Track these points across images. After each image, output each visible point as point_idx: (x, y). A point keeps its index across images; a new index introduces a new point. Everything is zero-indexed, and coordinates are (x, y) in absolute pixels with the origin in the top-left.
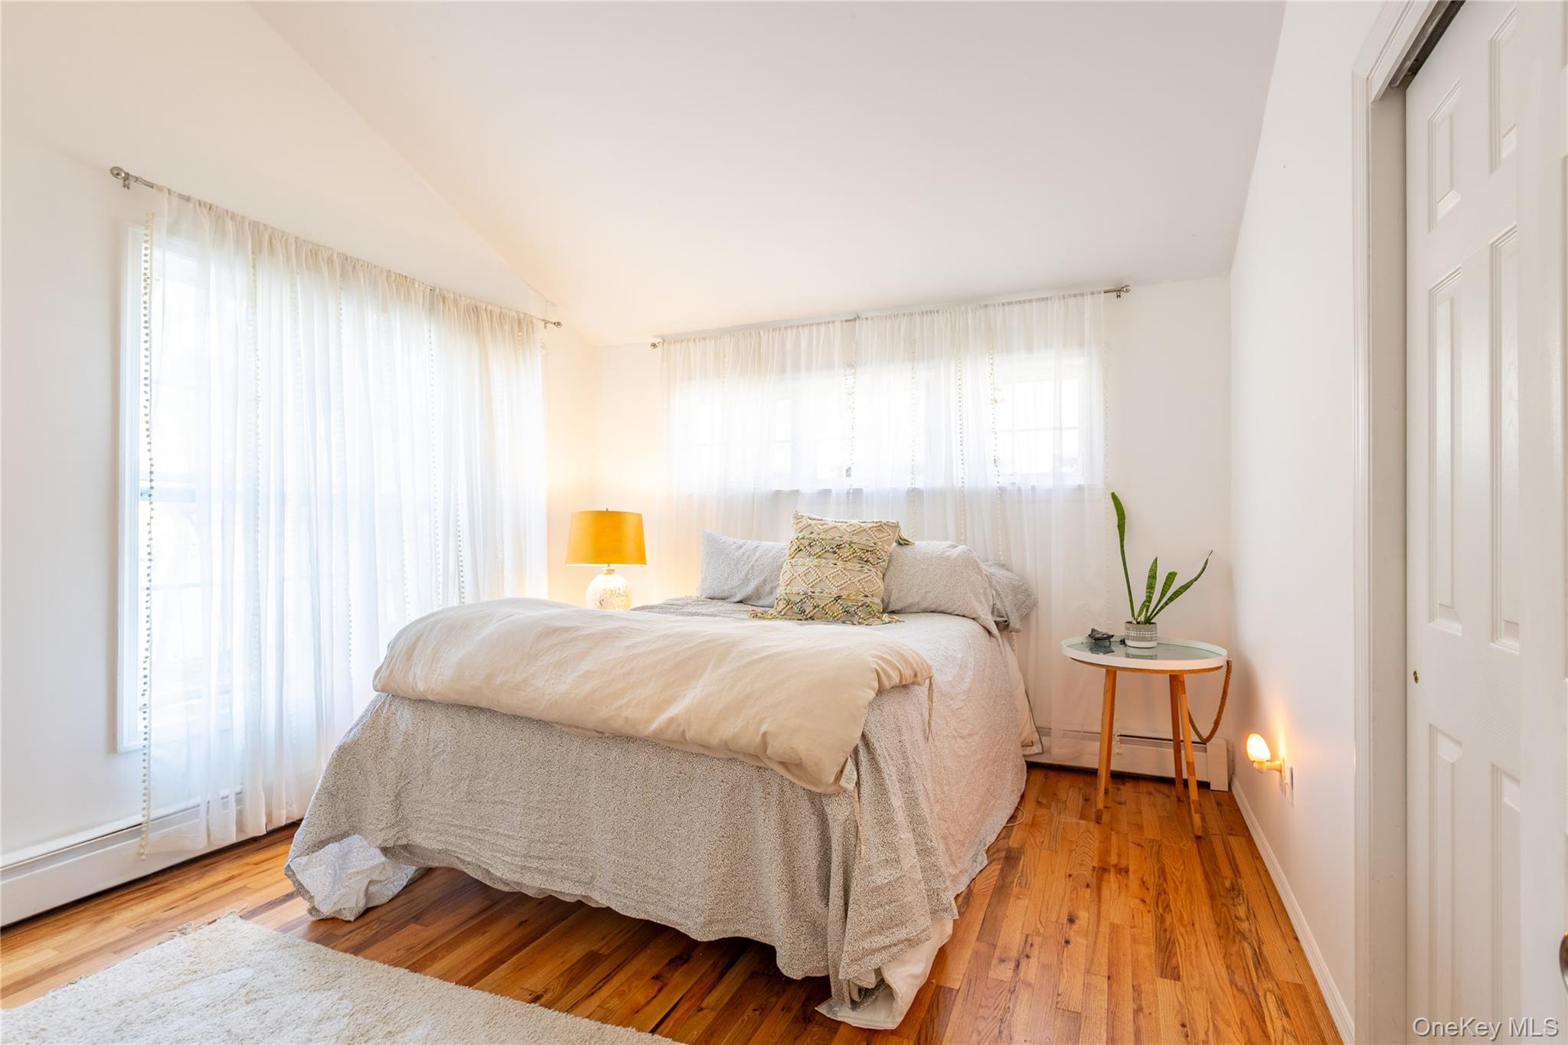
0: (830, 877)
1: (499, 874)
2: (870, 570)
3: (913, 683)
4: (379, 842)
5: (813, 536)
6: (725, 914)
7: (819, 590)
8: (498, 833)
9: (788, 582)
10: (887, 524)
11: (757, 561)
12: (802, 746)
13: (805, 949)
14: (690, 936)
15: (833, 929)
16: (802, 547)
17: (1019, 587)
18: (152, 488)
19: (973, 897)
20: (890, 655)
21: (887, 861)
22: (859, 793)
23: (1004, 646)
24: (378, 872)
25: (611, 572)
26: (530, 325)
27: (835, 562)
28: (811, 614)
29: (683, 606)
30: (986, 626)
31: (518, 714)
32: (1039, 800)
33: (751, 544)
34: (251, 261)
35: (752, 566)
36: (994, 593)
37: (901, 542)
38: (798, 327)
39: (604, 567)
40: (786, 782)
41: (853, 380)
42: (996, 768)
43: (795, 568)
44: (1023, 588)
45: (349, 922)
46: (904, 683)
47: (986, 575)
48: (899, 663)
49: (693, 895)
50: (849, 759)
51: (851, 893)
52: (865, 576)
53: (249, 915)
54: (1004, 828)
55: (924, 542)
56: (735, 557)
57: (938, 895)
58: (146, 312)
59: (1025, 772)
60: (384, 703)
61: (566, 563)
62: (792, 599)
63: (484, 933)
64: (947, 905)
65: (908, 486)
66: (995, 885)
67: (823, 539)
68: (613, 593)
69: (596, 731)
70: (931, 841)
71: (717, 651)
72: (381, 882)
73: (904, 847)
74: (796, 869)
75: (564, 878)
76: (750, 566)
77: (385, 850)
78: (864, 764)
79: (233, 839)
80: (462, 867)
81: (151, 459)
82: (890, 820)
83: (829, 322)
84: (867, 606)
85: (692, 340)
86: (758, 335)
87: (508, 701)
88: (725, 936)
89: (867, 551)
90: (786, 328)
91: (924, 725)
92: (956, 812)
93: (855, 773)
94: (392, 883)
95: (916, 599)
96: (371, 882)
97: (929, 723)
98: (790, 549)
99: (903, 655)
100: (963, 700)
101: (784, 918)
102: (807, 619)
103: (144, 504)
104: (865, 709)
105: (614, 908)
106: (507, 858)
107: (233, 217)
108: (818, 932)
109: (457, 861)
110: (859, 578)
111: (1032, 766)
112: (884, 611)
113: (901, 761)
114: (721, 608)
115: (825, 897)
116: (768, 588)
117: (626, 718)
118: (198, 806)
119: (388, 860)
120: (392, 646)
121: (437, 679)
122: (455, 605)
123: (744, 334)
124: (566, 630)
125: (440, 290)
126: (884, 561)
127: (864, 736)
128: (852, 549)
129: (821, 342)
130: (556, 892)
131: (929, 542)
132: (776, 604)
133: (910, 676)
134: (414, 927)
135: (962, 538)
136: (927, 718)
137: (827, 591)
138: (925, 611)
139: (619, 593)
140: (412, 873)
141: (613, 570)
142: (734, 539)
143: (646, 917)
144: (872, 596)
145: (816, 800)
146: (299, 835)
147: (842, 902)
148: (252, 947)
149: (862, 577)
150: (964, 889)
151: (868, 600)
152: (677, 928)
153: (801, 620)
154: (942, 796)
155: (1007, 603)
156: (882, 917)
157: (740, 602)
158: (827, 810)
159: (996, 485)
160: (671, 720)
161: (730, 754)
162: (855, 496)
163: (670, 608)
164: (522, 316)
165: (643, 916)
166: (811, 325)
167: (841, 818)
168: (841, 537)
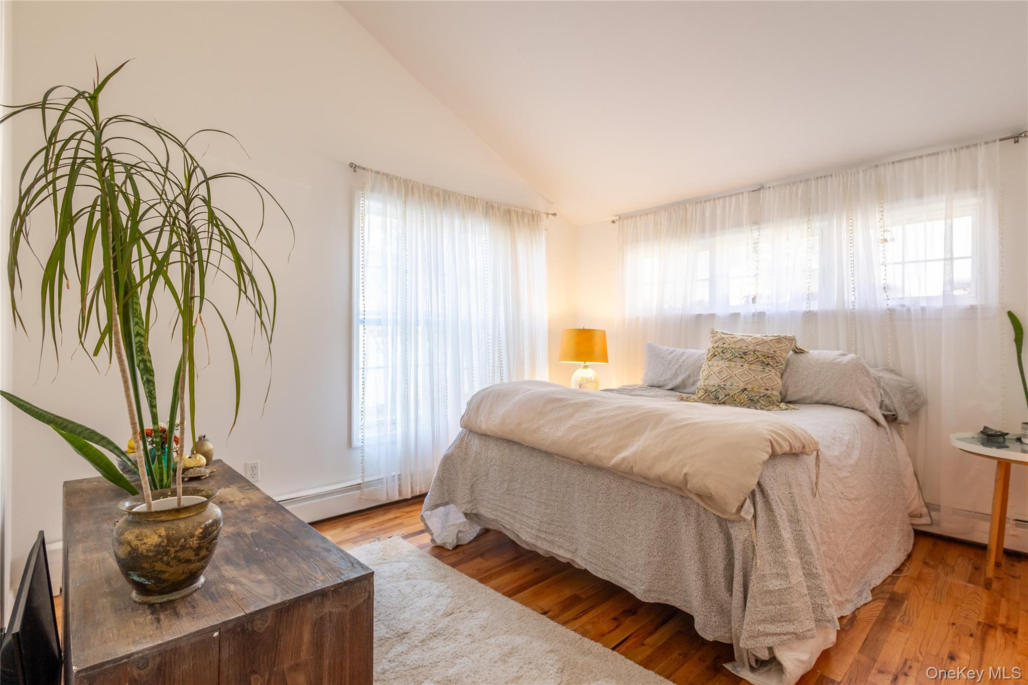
0: (733, 577)
1: (524, 538)
2: (770, 371)
3: (802, 453)
4: (463, 510)
5: (725, 346)
6: (659, 587)
7: (729, 383)
8: (523, 515)
9: (706, 377)
10: (785, 338)
11: (683, 362)
12: (712, 485)
13: (715, 622)
14: (637, 596)
15: (736, 612)
16: (716, 353)
17: (909, 388)
18: (364, 318)
19: (857, 622)
20: (782, 430)
21: (778, 574)
22: (755, 524)
23: (892, 434)
24: (462, 526)
25: (586, 367)
26: (539, 217)
27: (742, 364)
28: (723, 400)
29: (632, 390)
30: (874, 417)
31: (534, 447)
32: (926, 561)
33: (680, 351)
34: (404, 200)
35: (680, 365)
36: (882, 391)
37: (797, 350)
38: (714, 199)
39: (582, 363)
40: (702, 509)
41: (758, 234)
42: (883, 529)
43: (711, 367)
44: (912, 389)
45: (449, 550)
46: (794, 451)
47: (874, 378)
48: (790, 437)
49: (638, 571)
50: (748, 499)
51: (749, 590)
52: (766, 375)
53: (405, 537)
54: (889, 576)
55: (818, 351)
56: (668, 360)
57: (822, 609)
58: (362, 232)
59: (913, 538)
60: (465, 434)
61: (560, 361)
62: (709, 389)
63: (516, 571)
64: (830, 618)
65: (804, 308)
66: (878, 617)
67: (733, 348)
68: (588, 381)
69: (579, 462)
70: (816, 569)
71: (655, 419)
72: (464, 532)
73: (792, 567)
74: (708, 567)
75: (560, 547)
76: (678, 366)
77: (466, 515)
78: (759, 504)
79: (397, 498)
80: (504, 531)
81: (364, 304)
82: (781, 546)
83: (739, 194)
84: (768, 397)
85: (639, 216)
86: (685, 208)
87: (529, 439)
88: (659, 601)
89: (768, 357)
90: (705, 201)
91: (812, 485)
92: (842, 554)
93: (752, 509)
94: (469, 534)
95: (810, 394)
96: (459, 531)
97: (816, 484)
98: (708, 355)
99: (792, 431)
100: (849, 471)
101: (700, 598)
102: (720, 404)
103: (361, 327)
104: (760, 465)
105: (589, 570)
106: (528, 530)
107: (397, 178)
108: (724, 612)
109: (502, 527)
110: (761, 376)
111: (919, 534)
112: (782, 401)
113: (791, 507)
114: (658, 393)
115: (730, 589)
116: (691, 381)
117: (596, 455)
118: (382, 479)
119: (467, 521)
120: (469, 404)
121: (492, 423)
122: (498, 383)
123: (675, 209)
124: (560, 400)
125: (491, 202)
126: (782, 364)
127: (759, 484)
128: (755, 356)
129: (732, 209)
130: (555, 554)
131: (822, 351)
132: (697, 392)
133: (799, 447)
134: (479, 560)
135: (853, 349)
136: (814, 480)
137: (735, 384)
138: (818, 403)
139: (591, 381)
140: (479, 530)
141: (587, 366)
142: (666, 347)
143: (608, 579)
144: (772, 389)
145: (724, 524)
146: (426, 500)
147: (742, 595)
148: (407, 553)
149: (764, 376)
150: (849, 614)
151: (769, 393)
152: (628, 590)
153: (715, 404)
154: (828, 540)
155: (895, 401)
156: (774, 613)
157: (672, 390)
158: (731, 531)
159: (885, 306)
160: (624, 459)
161: (661, 484)
162: (760, 317)
163: (624, 391)
164: (534, 212)
165: (606, 578)
166: (725, 197)
167: (742, 538)
168: (747, 347)
